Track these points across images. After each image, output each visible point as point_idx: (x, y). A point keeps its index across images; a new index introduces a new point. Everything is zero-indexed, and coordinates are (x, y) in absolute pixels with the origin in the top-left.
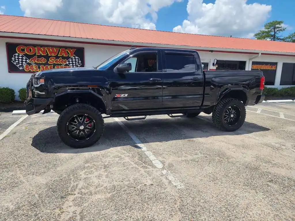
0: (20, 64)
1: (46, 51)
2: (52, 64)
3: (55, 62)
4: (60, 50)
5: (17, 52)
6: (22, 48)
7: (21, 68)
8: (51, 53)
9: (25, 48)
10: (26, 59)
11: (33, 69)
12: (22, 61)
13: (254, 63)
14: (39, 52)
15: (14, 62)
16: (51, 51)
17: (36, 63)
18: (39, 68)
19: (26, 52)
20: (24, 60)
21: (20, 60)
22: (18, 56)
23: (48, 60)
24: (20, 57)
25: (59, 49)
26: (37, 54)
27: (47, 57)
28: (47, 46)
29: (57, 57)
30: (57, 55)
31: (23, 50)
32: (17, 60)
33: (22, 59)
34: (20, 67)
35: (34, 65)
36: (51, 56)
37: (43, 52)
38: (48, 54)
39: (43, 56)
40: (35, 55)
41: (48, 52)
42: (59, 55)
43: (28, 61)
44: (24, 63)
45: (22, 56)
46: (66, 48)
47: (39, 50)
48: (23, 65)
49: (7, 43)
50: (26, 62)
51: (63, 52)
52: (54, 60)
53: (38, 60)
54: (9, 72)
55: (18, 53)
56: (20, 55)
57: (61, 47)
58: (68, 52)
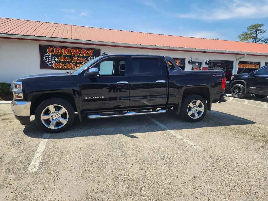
0: (50, 62)
1: (71, 51)
2: (75, 62)
3: (78, 60)
6: (52, 49)
7: (50, 66)
8: (74, 53)
9: (54, 49)
10: (55, 58)
11: (59, 66)
12: (52, 60)
13: (240, 62)
15: (45, 60)
16: (74, 51)
17: (62, 62)
18: (65, 65)
19: (55, 52)
21: (50, 59)
22: (49, 56)
23: (72, 59)
24: (50, 57)
25: (81, 50)
26: (63, 54)
27: (71, 57)
28: (72, 48)
29: (79, 57)
30: (79, 55)
31: (52, 51)
32: (48, 58)
33: (52, 58)
34: (49, 64)
36: (75, 56)
37: (68, 52)
38: (72, 54)
39: (68, 56)
40: (62, 55)
41: (72, 52)
43: (56, 60)
44: (53, 61)
45: (52, 56)
46: (86, 49)
47: (65, 51)
48: (52, 63)
49: (40, 45)
50: (54, 60)
51: (84, 52)
52: (77, 59)
53: (64, 59)
54: (41, 68)
55: (49, 53)
56: (50, 55)
57: (82, 48)
58: (87, 53)
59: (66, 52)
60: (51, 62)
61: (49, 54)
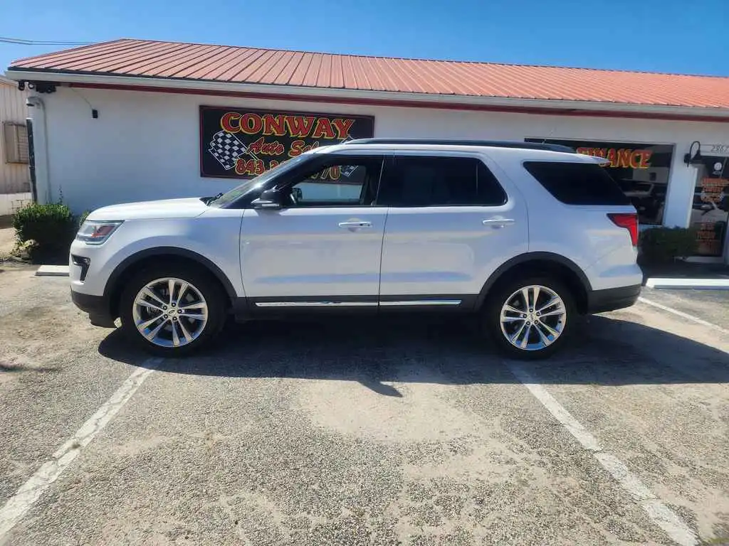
0: (227, 158)
1: (286, 125)
4: (318, 122)
5: (223, 127)
6: (233, 118)
7: (228, 167)
8: (296, 130)
9: (240, 118)
10: (240, 146)
11: (252, 169)
12: (231, 151)
14: (269, 130)
15: (214, 151)
16: (297, 124)
17: (260, 156)
18: (267, 167)
19: (241, 128)
20: (236, 148)
21: (227, 147)
22: (224, 138)
23: (288, 149)
24: (228, 141)
25: (316, 121)
26: (264, 134)
27: (287, 141)
28: (289, 113)
29: (309, 141)
30: (309, 136)
32: (221, 146)
33: (232, 145)
34: (225, 164)
35: (256, 160)
36: (296, 138)
37: (278, 127)
38: (288, 133)
39: (278, 138)
40: (260, 135)
41: (289, 128)
42: (313, 137)
43: (243, 149)
44: (235, 154)
45: (232, 139)
46: (332, 117)
47: (269, 123)
48: (233, 159)
49: (201, 107)
50: (239, 151)
51: (324, 127)
52: (302, 148)
53: (264, 149)
54: (202, 175)
55: (224, 130)
56: (229, 136)
57: (319, 115)
58: (334, 127)
59: (272, 127)
60: (231, 156)
61: (225, 133)
